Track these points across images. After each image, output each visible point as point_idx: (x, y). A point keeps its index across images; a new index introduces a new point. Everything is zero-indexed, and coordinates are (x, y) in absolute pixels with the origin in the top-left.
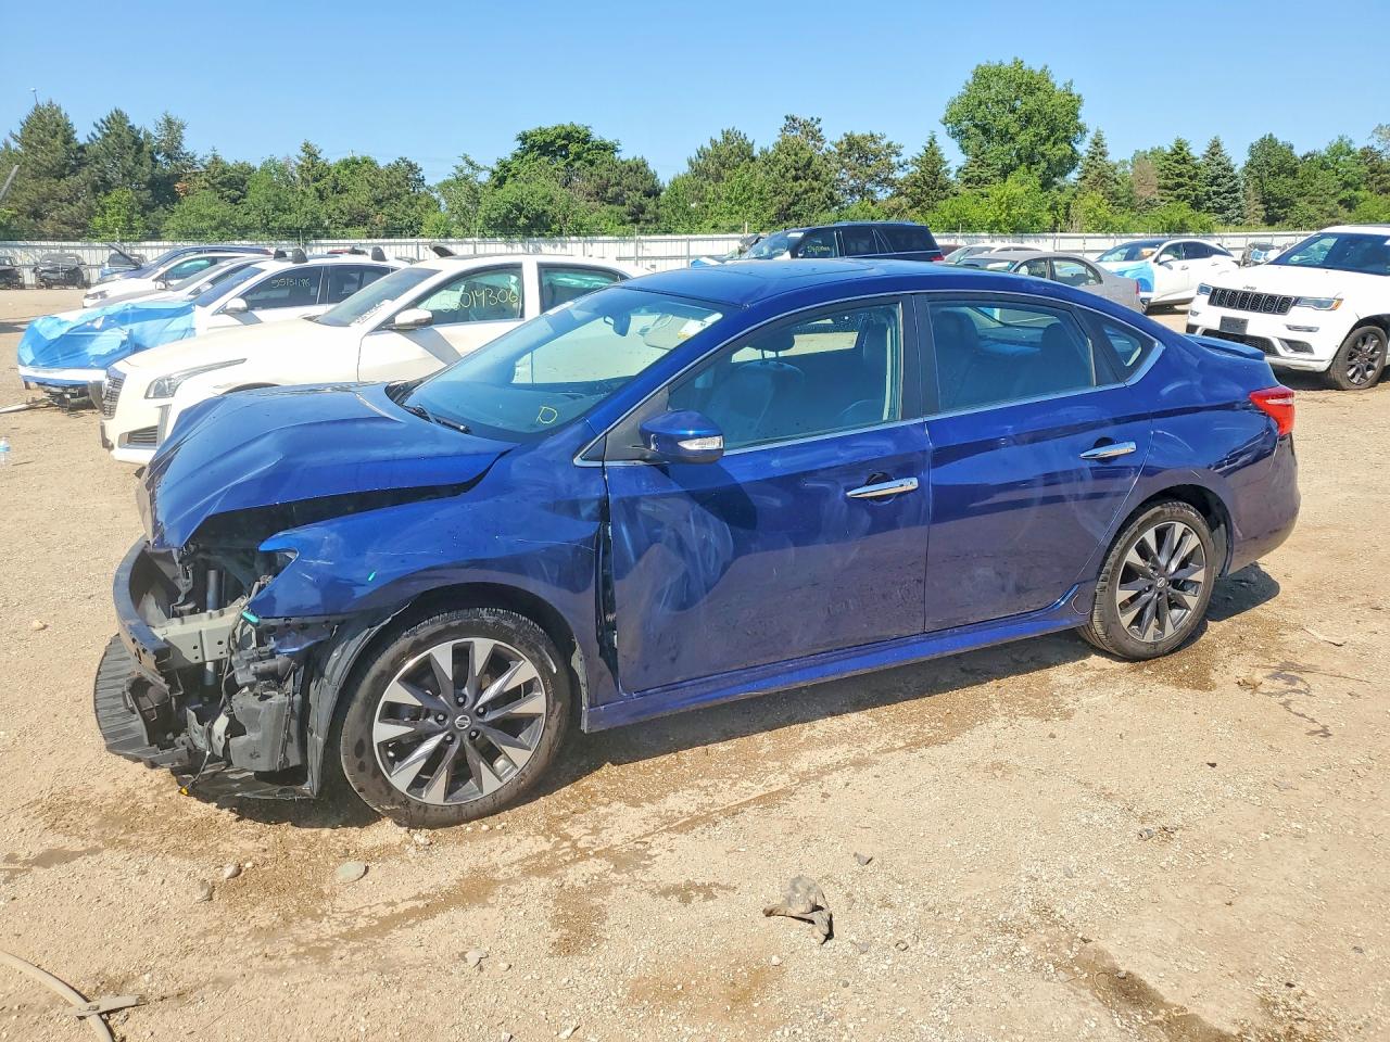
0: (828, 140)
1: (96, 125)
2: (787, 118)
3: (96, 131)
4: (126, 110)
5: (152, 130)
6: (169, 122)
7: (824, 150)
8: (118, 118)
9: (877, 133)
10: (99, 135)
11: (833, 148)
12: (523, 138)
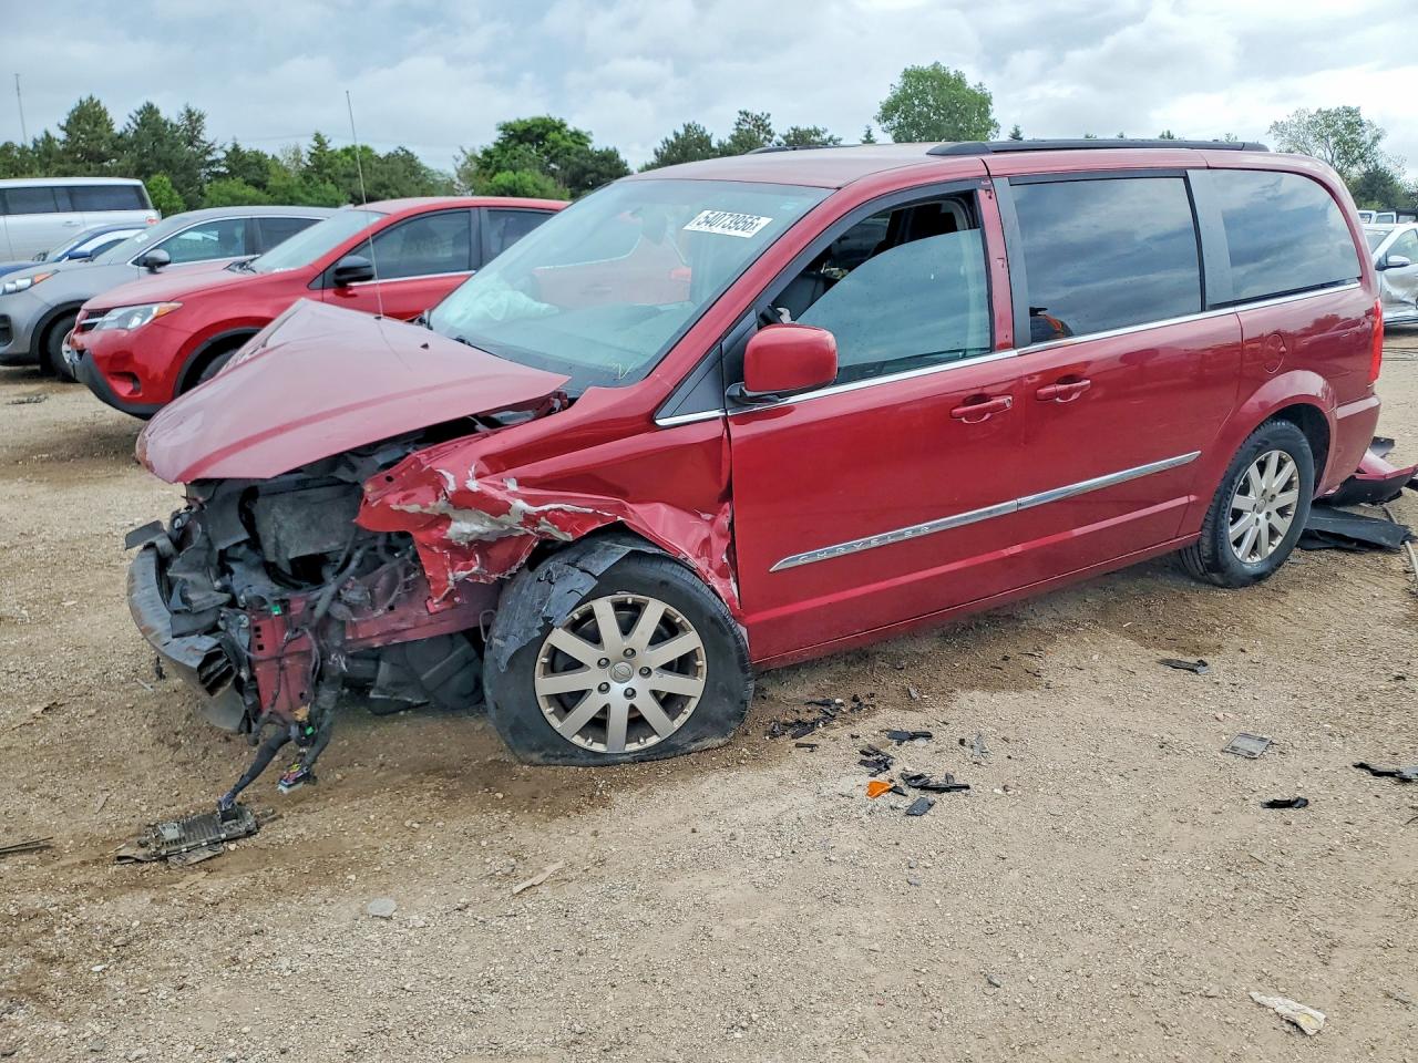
0: (777, 133)
1: (131, 117)
2: (741, 113)
3: (131, 121)
4: (157, 104)
5: (175, 120)
6: (190, 114)
7: (773, 142)
8: (150, 112)
9: (820, 128)
10: (133, 125)
11: (781, 140)
12: (505, 128)
